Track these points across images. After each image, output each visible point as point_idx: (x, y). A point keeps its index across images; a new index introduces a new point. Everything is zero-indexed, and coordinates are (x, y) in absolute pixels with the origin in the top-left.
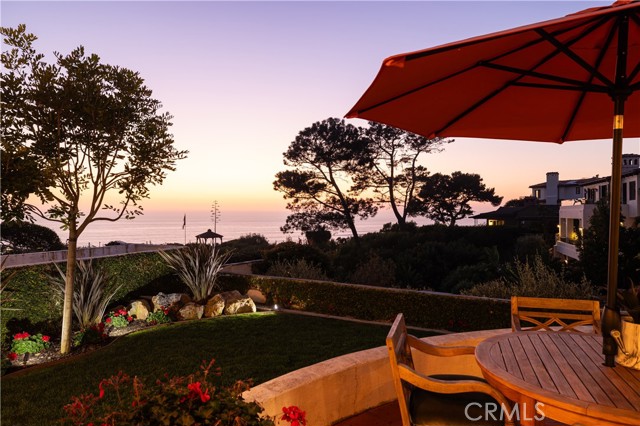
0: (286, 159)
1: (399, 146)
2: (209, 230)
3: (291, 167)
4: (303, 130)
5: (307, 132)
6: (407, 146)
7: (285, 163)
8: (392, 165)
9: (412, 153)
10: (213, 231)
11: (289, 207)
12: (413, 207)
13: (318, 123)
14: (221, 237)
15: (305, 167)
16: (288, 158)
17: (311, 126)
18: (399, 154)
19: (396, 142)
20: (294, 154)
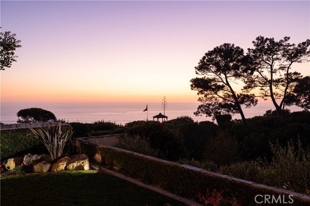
0: (197, 70)
1: (277, 59)
2: (160, 114)
3: (200, 76)
4: (207, 52)
5: (210, 54)
6: (284, 59)
7: (197, 73)
8: (272, 72)
9: (287, 63)
11: (200, 100)
12: (289, 99)
13: (217, 47)
14: (167, 117)
15: (210, 75)
16: (198, 70)
17: (213, 49)
18: (277, 64)
19: (275, 57)
20: (203, 66)
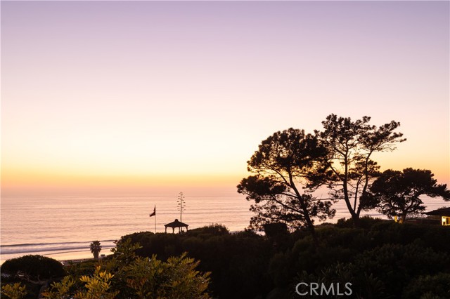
0: (250, 167)
1: (352, 145)
2: (176, 220)
3: (253, 173)
4: (265, 139)
5: (269, 141)
6: (359, 146)
7: (249, 170)
8: (346, 163)
10: (179, 221)
11: (252, 209)
12: (367, 202)
13: (279, 132)
14: (186, 226)
15: (267, 173)
16: (253, 165)
17: (272, 135)
19: (350, 142)
20: (256, 161)
